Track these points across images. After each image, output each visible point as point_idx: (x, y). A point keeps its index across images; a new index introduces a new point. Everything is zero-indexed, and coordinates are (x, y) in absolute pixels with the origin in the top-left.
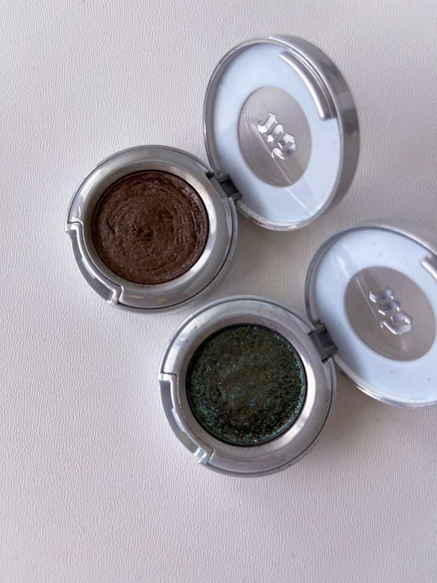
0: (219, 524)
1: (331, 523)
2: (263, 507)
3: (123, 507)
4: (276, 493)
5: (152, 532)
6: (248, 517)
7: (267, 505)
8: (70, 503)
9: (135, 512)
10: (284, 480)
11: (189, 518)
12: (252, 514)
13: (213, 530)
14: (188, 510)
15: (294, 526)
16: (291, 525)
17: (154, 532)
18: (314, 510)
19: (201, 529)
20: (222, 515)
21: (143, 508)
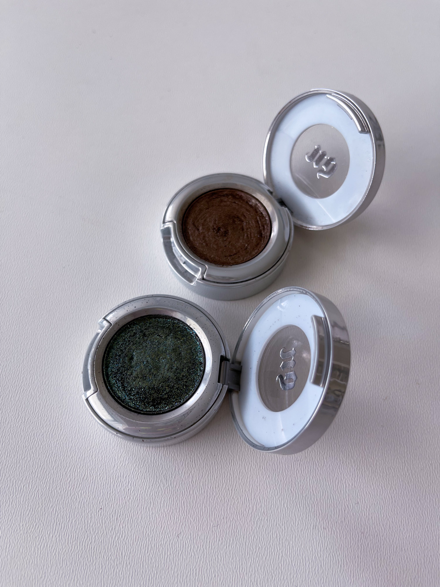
0: (288, 473)
1: (388, 473)
2: (326, 458)
3: (202, 458)
4: (337, 446)
5: (228, 481)
6: (313, 467)
7: (330, 456)
8: (154, 454)
9: (212, 463)
10: (343, 435)
11: (261, 468)
12: (317, 464)
13: (283, 479)
14: (260, 460)
15: (355, 476)
16: (353, 475)
17: (230, 481)
18: (372, 461)
19: (272, 478)
20: (290, 466)
21: (220, 460)
